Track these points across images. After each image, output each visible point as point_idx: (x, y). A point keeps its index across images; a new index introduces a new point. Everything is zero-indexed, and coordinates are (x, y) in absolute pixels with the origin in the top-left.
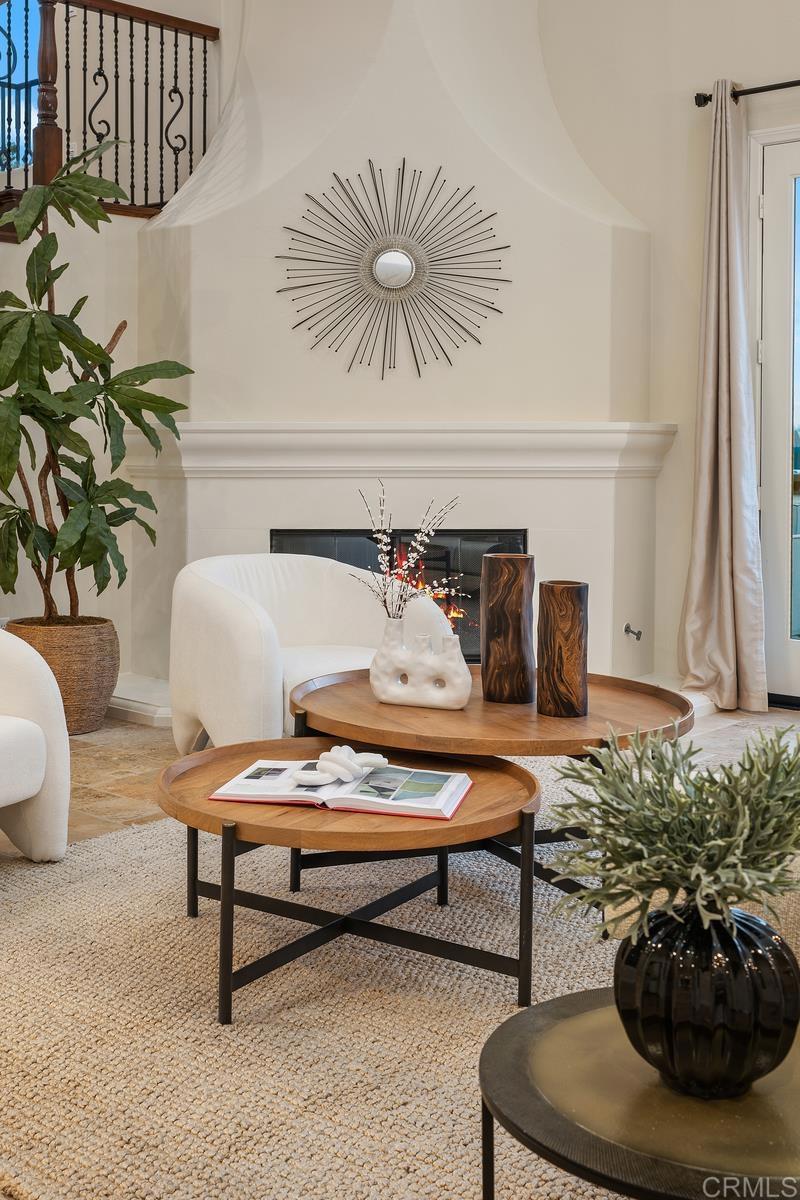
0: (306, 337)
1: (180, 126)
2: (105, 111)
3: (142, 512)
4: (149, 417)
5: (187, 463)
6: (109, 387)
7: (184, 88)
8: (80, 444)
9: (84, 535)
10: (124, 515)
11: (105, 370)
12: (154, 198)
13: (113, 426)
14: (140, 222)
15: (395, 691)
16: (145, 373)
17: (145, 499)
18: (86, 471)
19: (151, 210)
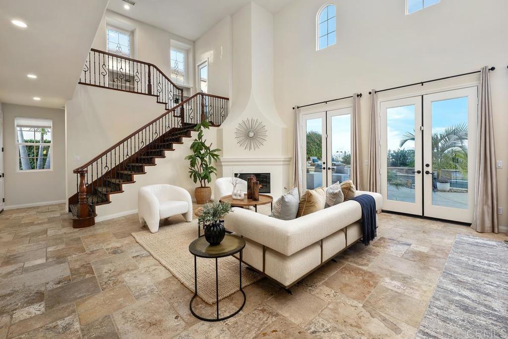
0: (239, 145)
1: (223, 113)
2: (212, 111)
3: (214, 171)
4: (215, 157)
5: (222, 164)
6: (209, 153)
7: (224, 107)
8: (205, 161)
9: (205, 175)
10: (212, 172)
11: (209, 150)
12: (219, 124)
13: (210, 159)
14: (217, 128)
15: (235, 197)
16: (215, 151)
17: (215, 169)
18: (206, 165)
19: (219, 126)
